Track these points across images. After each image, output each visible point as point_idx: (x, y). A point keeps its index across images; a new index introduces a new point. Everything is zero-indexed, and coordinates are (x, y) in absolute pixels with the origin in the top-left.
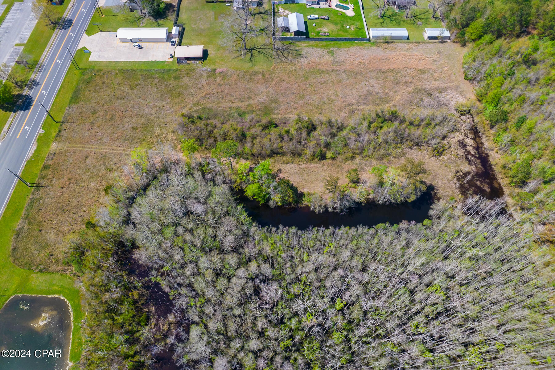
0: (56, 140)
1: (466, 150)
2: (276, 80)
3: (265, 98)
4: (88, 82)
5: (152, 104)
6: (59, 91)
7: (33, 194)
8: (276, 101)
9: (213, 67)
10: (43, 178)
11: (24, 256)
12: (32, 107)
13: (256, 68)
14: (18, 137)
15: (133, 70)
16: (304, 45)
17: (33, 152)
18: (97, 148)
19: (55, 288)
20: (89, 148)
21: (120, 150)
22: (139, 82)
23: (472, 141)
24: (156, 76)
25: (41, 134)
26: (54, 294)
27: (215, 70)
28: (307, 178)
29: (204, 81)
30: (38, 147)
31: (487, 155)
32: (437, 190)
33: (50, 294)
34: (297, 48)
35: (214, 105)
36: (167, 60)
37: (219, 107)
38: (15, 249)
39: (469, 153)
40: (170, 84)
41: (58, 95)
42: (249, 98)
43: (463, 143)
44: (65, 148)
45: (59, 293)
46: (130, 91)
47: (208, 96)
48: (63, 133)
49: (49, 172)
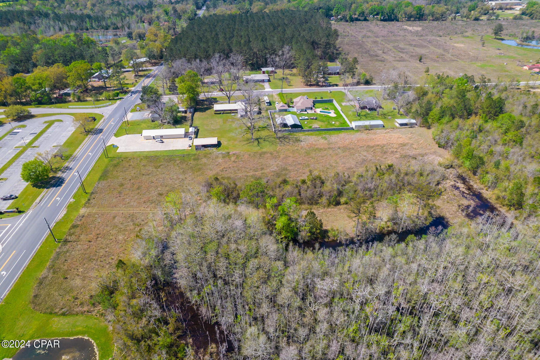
0: (85, 206)
1: (460, 191)
2: (282, 156)
3: (276, 168)
4: (115, 166)
5: (175, 177)
6: (90, 172)
7: (60, 248)
8: (286, 169)
9: (227, 151)
10: (70, 235)
11: (46, 302)
12: (64, 185)
13: (264, 150)
14: (49, 206)
15: (156, 156)
16: (301, 134)
17: (63, 216)
18: (124, 210)
19: (80, 328)
20: (118, 210)
21: (147, 210)
22: (162, 163)
23: (463, 185)
24: (177, 159)
25: (71, 202)
26: (77, 335)
27: (229, 153)
28: (327, 219)
29: (220, 160)
30: (68, 212)
31: (480, 193)
32: (447, 219)
33: (73, 335)
34: (295, 137)
35: (232, 175)
36: (186, 148)
37: (236, 176)
38: (36, 296)
39: (463, 192)
40: (190, 164)
41: (88, 175)
42: (262, 169)
43: (455, 186)
44: (94, 211)
45: (83, 333)
46: (154, 170)
47: (225, 169)
48: (92, 201)
49: (78, 230)
